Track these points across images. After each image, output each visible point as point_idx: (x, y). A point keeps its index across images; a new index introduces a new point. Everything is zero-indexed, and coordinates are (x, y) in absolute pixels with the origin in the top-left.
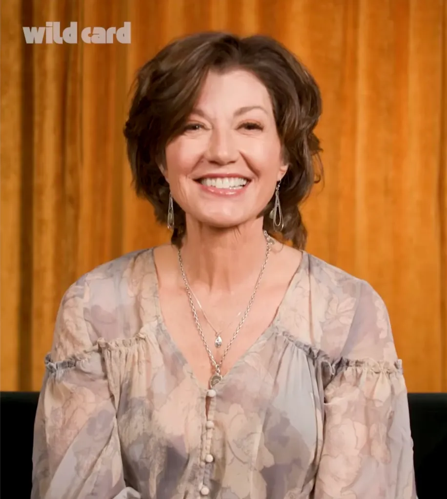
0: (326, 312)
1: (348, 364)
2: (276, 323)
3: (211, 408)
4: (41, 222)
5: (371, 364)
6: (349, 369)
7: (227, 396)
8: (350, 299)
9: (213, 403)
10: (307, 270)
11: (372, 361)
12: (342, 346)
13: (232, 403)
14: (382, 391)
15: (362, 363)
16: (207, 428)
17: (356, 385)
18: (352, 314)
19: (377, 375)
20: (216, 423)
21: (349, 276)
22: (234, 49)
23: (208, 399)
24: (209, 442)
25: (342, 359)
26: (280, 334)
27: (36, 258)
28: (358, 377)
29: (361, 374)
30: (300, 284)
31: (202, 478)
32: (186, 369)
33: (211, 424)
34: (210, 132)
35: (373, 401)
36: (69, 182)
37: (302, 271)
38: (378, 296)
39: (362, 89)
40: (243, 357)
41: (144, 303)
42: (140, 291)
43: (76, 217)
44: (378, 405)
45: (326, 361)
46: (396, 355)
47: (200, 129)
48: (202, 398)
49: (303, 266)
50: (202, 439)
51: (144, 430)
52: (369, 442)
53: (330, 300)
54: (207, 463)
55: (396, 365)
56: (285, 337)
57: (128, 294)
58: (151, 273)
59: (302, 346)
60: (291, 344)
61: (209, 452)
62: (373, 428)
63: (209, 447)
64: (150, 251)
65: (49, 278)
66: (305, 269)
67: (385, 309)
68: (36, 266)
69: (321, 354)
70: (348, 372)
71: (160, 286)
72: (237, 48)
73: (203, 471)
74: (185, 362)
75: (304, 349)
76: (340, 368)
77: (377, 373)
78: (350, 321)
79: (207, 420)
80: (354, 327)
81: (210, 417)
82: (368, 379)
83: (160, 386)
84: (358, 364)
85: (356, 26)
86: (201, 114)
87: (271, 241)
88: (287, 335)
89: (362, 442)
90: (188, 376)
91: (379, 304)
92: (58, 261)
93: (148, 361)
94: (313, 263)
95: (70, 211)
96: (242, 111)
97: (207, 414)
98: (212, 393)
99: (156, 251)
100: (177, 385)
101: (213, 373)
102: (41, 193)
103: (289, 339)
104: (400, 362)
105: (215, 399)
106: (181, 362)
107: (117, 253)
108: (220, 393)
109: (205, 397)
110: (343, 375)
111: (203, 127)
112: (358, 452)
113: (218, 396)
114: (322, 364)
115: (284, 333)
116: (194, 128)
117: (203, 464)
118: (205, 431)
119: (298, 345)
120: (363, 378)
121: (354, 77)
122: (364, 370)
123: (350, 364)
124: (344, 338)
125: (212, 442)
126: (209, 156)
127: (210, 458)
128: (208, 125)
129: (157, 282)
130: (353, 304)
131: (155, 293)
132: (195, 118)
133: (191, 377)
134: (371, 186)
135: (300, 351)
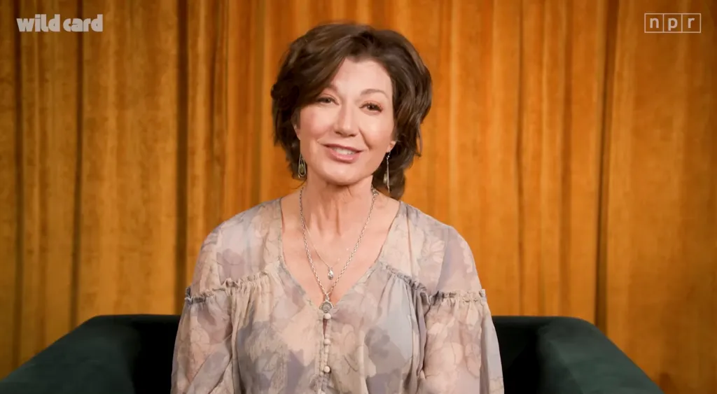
0: (422, 251)
1: (443, 296)
2: (381, 260)
3: (327, 328)
4: (194, 177)
5: (462, 295)
6: (445, 300)
7: (340, 318)
8: (440, 242)
9: (329, 324)
10: (405, 215)
11: (463, 293)
12: (437, 281)
13: (344, 323)
14: (472, 319)
15: (455, 294)
16: (325, 345)
17: (451, 312)
18: (442, 255)
19: (467, 304)
20: (332, 340)
21: (438, 222)
22: (369, 42)
23: (325, 321)
24: (327, 356)
25: (438, 293)
26: (385, 268)
27: (189, 206)
28: (453, 305)
29: (454, 304)
30: (399, 227)
31: (321, 384)
32: (305, 298)
33: (328, 341)
34: (340, 107)
35: (466, 326)
36: (216, 145)
37: (400, 215)
38: (463, 239)
39: (455, 69)
40: (353, 287)
41: (268, 244)
42: (268, 234)
43: (223, 173)
44: (470, 328)
45: (424, 292)
46: (480, 286)
47: (332, 103)
48: (320, 320)
49: (401, 211)
50: (320, 354)
51: (266, 347)
52: (465, 359)
53: (425, 241)
54: (325, 373)
55: (480, 294)
56: (388, 271)
57: (255, 236)
58: (277, 219)
59: (403, 277)
60: (393, 275)
61: (326, 364)
62: (468, 348)
63: (326, 360)
64: (278, 200)
65: (200, 223)
66: (403, 215)
67: (469, 248)
68: (189, 214)
69: (421, 287)
70: (445, 303)
71: (284, 232)
72: (372, 42)
73: (322, 379)
74: (304, 293)
75: (404, 280)
76: (437, 300)
77: (467, 302)
78: (442, 260)
79: (325, 338)
80: (446, 265)
81: (326, 335)
82: (460, 307)
83: (282, 312)
84: (451, 295)
85: (449, 18)
86: (335, 89)
87: (376, 192)
88: (390, 269)
89: (459, 358)
90: (308, 303)
91: (464, 244)
92: (208, 209)
93: (271, 293)
94: (410, 210)
95: (217, 168)
96: (368, 92)
97: (324, 334)
98: (328, 316)
99: (283, 201)
100: (299, 311)
101: (324, 300)
102: (193, 153)
103: (392, 273)
104: (484, 292)
105: (330, 321)
106: (300, 292)
107: (255, 202)
108: (335, 316)
109: (322, 319)
110: (440, 305)
111: (334, 101)
112: (455, 367)
113: (332, 318)
114: (421, 294)
115: (387, 267)
116: (327, 100)
117: (322, 374)
118: (323, 346)
119: (399, 276)
120: (457, 307)
121: (448, 59)
122: (457, 300)
123: (445, 296)
124: (438, 274)
125: (329, 357)
126: (336, 128)
127: (328, 369)
128: (338, 101)
129: (281, 226)
130: (443, 246)
131: (279, 237)
132: (328, 93)
133: (311, 305)
134: (463, 148)
135: (402, 281)
